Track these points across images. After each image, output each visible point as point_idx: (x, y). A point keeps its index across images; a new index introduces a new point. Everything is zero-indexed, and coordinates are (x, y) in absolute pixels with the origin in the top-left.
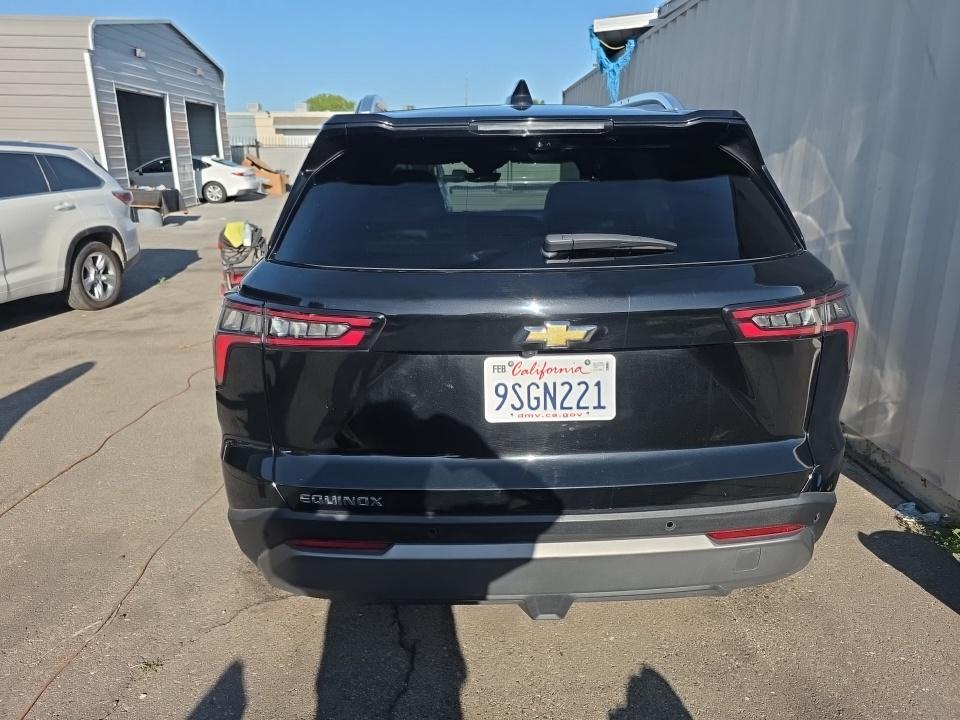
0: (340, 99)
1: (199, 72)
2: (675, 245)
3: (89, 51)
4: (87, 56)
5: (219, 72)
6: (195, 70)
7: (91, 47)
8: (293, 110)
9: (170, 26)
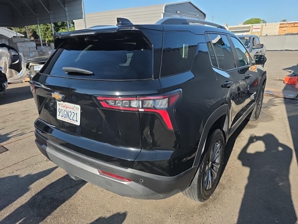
0: (258, 19)
1: (197, 16)
2: (92, 73)
3: (163, 13)
4: (162, 15)
5: (205, 15)
6: (196, 15)
7: (164, 12)
8: (238, 25)
9: (190, 3)
